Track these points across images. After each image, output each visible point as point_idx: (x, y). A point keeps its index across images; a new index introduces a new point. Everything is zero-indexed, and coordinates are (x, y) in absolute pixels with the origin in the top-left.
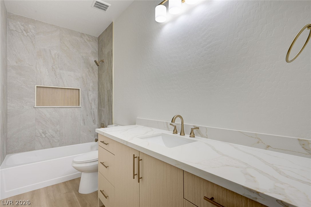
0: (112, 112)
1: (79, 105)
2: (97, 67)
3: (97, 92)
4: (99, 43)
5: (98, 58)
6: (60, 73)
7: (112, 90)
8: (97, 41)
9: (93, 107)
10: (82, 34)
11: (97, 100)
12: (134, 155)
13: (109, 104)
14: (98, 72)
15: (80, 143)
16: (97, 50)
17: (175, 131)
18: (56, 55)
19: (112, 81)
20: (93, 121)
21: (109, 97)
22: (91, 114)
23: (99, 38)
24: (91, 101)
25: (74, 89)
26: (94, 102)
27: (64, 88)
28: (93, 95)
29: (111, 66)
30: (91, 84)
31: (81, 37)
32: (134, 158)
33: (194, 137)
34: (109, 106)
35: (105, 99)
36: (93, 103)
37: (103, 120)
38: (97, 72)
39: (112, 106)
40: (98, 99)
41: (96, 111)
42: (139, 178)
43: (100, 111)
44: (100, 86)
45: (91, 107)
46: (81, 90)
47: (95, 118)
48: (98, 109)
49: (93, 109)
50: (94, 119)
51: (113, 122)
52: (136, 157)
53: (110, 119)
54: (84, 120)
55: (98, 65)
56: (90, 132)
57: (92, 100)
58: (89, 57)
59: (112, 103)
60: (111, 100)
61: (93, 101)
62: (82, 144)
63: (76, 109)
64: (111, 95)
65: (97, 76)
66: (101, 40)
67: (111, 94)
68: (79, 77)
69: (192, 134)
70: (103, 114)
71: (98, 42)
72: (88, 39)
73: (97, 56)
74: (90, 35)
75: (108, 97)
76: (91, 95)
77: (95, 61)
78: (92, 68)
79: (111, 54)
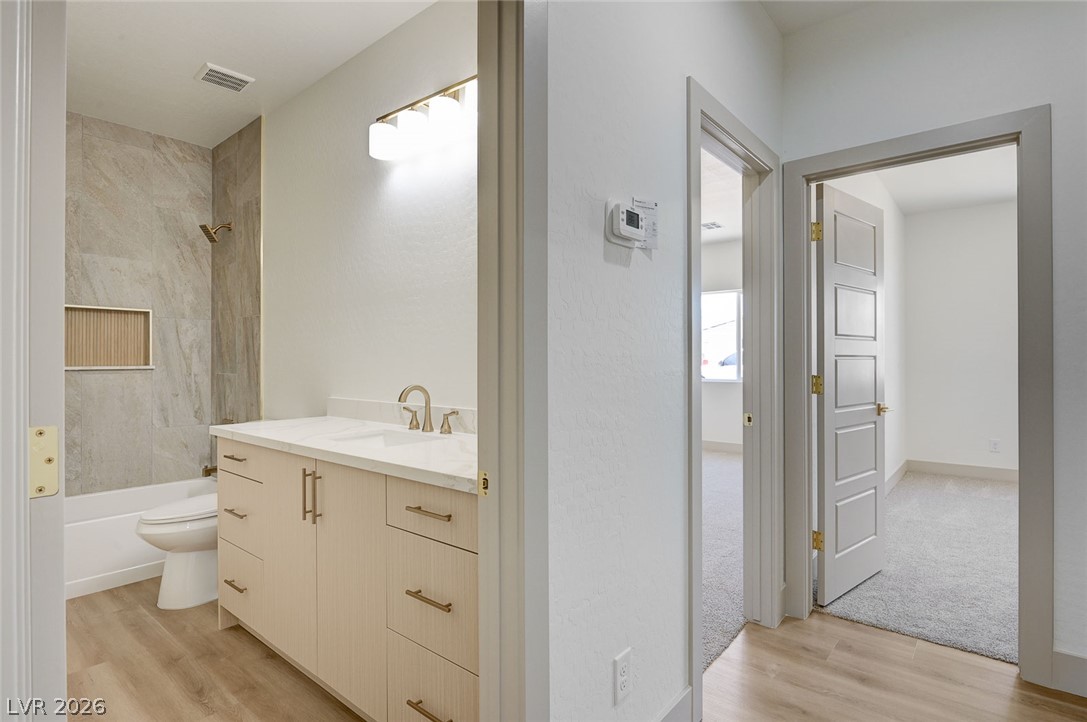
0: (258, 384)
1: (147, 364)
2: (210, 244)
3: (210, 322)
4: (214, 168)
5: (213, 213)
6: (82, 263)
7: (259, 317)
8: (210, 160)
9: (195, 369)
10: (159, 137)
11: (208, 345)
12: (304, 470)
13: (248, 359)
14: (213, 259)
15: (150, 484)
16: (210, 189)
17: (415, 422)
18: (71, 203)
19: (258, 292)
20: (196, 412)
21: (250, 340)
22: (190, 391)
23: (215, 152)
24: (187, 351)
25: (131, 312)
26: (199, 352)
27: (94, 310)
28: (195, 332)
29: (257, 246)
30: (189, 297)
31: (155, 148)
32: (305, 475)
33: (450, 432)
34: (248, 364)
35: (235, 345)
36: (195, 356)
37: (228, 411)
38: (210, 260)
39: (257, 365)
40: (212, 343)
41: (205, 382)
42: (315, 516)
43: (217, 380)
44: (220, 303)
45: (189, 367)
46: (153, 314)
47: (201, 403)
48: (213, 374)
49: (195, 375)
50: (199, 408)
51: (263, 413)
52: (310, 475)
53: (252, 405)
54: (163, 410)
55: (212, 240)
56: (186, 447)
57: (191, 347)
58: (182, 213)
59: (259, 359)
60: (256, 349)
61: (196, 350)
62: (160, 485)
63: (138, 375)
64: (255, 332)
65: (208, 271)
66: (224, 160)
67: (256, 329)
68: (149, 275)
69: (446, 427)
70: (228, 391)
71: (213, 165)
72: (180, 154)
73: (210, 207)
74: (185, 143)
75: (246, 337)
76: (187, 330)
77: (201, 227)
78: (192, 245)
79: (255, 211)
